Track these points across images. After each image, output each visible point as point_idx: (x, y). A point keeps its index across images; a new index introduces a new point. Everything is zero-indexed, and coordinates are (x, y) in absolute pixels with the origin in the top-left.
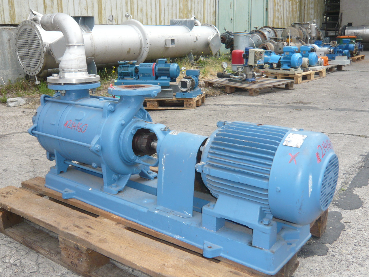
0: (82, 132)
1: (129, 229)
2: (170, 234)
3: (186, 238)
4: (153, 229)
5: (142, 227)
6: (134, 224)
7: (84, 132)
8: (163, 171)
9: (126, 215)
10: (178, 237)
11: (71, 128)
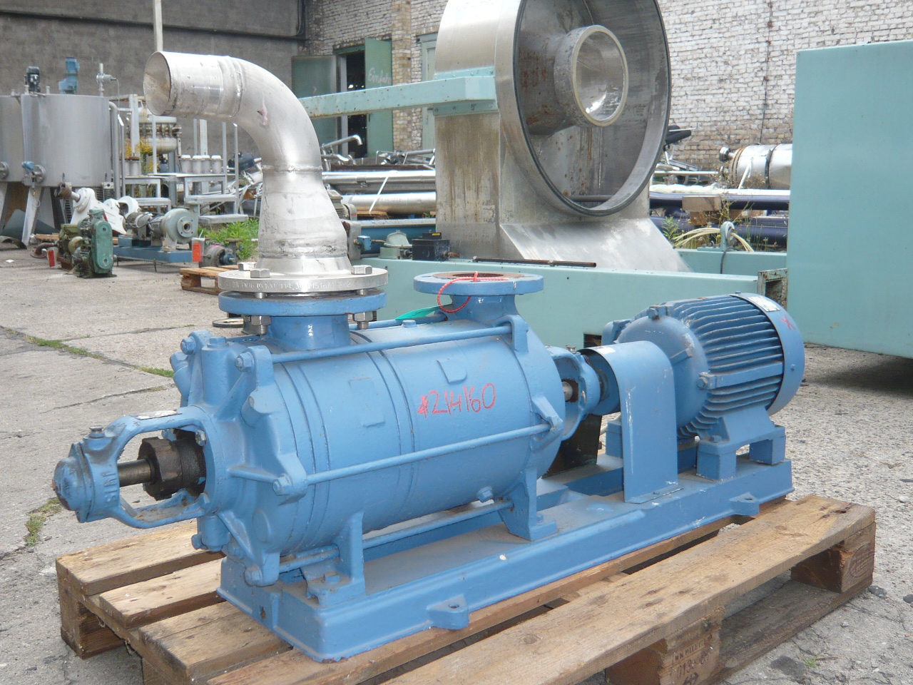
0: (477, 411)
1: (630, 571)
2: (686, 527)
3: (707, 516)
4: (663, 540)
5: (646, 549)
6: (632, 555)
7: (491, 406)
8: (631, 425)
9: (607, 553)
10: (698, 523)
11: (446, 411)
